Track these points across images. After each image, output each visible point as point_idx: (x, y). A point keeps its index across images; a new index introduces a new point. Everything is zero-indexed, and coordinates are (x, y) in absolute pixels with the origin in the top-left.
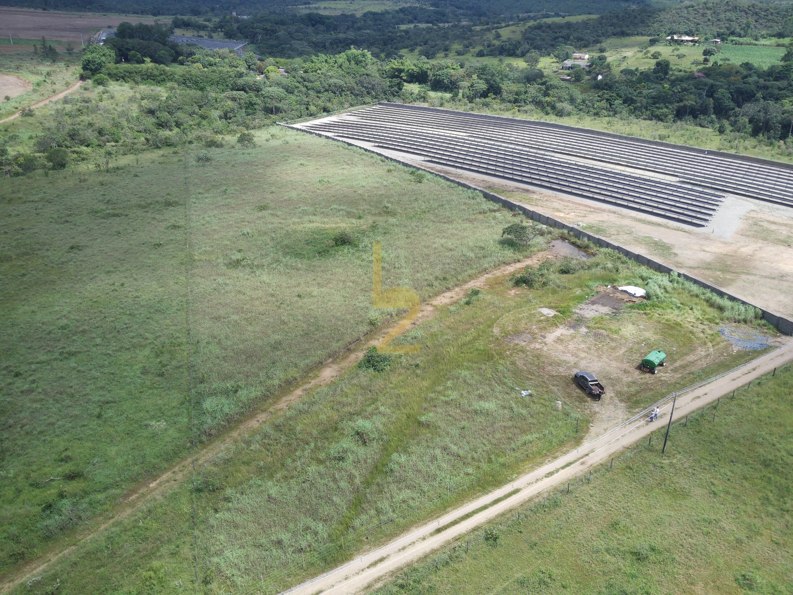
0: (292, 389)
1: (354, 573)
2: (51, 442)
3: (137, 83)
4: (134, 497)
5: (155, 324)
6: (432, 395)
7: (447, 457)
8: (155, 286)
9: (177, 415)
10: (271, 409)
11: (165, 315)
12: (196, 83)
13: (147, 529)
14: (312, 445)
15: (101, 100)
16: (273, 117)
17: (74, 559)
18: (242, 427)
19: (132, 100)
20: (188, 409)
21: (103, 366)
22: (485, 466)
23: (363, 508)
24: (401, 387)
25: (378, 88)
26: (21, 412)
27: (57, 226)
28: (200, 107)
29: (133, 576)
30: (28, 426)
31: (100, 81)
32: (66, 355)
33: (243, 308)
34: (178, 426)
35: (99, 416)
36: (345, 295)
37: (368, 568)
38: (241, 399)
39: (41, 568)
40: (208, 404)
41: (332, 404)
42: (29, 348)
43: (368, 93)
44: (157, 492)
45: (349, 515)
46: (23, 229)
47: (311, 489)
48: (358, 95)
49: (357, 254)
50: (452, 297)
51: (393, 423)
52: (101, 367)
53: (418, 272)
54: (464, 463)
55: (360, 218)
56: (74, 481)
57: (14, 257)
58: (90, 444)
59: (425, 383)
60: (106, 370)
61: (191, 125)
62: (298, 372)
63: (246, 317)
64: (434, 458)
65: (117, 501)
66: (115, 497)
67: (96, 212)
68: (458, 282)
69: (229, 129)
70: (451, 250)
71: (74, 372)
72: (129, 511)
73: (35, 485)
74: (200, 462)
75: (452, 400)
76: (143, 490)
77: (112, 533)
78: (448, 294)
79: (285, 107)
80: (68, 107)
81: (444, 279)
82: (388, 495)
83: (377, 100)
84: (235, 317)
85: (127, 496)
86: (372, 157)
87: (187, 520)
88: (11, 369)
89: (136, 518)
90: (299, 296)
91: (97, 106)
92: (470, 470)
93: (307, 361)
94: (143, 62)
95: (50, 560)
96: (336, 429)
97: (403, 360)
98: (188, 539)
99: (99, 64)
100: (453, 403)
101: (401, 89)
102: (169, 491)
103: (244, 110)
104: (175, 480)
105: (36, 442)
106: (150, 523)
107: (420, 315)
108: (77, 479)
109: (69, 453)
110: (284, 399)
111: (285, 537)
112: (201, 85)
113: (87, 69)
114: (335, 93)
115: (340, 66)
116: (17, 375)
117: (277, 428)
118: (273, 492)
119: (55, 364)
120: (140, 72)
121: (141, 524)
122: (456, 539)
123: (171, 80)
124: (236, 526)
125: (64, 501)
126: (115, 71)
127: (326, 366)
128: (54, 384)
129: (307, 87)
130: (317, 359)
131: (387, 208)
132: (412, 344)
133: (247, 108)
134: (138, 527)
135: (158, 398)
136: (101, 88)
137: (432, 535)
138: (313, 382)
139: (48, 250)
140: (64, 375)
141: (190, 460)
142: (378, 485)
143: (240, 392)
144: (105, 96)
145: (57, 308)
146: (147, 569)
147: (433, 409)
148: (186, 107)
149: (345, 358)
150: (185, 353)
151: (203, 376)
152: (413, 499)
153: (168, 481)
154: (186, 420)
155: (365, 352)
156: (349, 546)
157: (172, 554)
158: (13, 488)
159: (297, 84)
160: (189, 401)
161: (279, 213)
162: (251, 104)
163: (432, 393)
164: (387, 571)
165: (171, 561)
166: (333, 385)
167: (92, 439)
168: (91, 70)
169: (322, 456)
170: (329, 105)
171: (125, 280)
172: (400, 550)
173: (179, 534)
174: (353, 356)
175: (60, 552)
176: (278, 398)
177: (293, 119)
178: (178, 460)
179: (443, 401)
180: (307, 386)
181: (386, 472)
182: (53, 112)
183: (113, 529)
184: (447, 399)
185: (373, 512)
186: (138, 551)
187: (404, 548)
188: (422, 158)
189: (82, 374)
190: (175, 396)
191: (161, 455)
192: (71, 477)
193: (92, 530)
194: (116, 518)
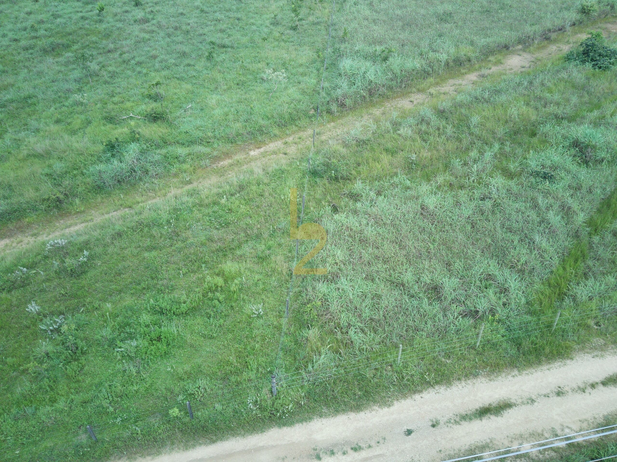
0: (463, 71)
1: (575, 386)
2: (146, 75)
4: (226, 162)
9: (303, 74)
10: (432, 90)
13: (230, 210)
14: (496, 148)
18: (388, 105)
20: (318, 70)
21: (230, 10)
23: (590, 269)
29: (194, 277)
34: (302, 86)
37: (604, 383)
38: (392, 68)
39: (77, 228)
41: (527, 98)
44: (259, 163)
45: (563, 273)
47: (494, 213)
52: (227, 11)
56: (155, 125)
60: (232, 15)
62: (474, 52)
65: (202, 163)
66: (199, 157)
71: (198, 11)
72: (214, 180)
73: (109, 119)
74: (323, 138)
76: (239, 157)
77: (183, 203)
85: (217, 159)
89: (221, 191)
93: (487, 40)
95: (91, 220)
96: (534, 134)
98: (286, 240)
102: (274, 165)
104: (285, 154)
106: (237, 202)
108: (159, 122)
110: (451, 82)
117: (441, 113)
118: (431, 202)
121: (223, 201)
125: (133, 145)
127: (513, 53)
128: (171, 19)
130: (502, 41)
134: (219, 205)
135: (284, 51)
138: (494, 69)
140: (184, 12)
141: (310, 132)
143: (391, 60)
146: (217, 271)
149: (540, 48)
153: (275, 153)
156: (564, 330)
157: (259, 257)
158: (84, 117)
160: (323, 62)
165: (257, 268)
166: (526, 75)
167: (194, 81)
173: (274, 231)
174: (553, 48)
175: (108, 213)
176: (442, 80)
178: (295, 128)
180: (485, 72)
183: (185, 199)
186: (210, 240)
189: (204, 15)
190: (305, 53)
191: (273, 117)
192: (153, 118)
193: (159, 194)
194: (195, 184)
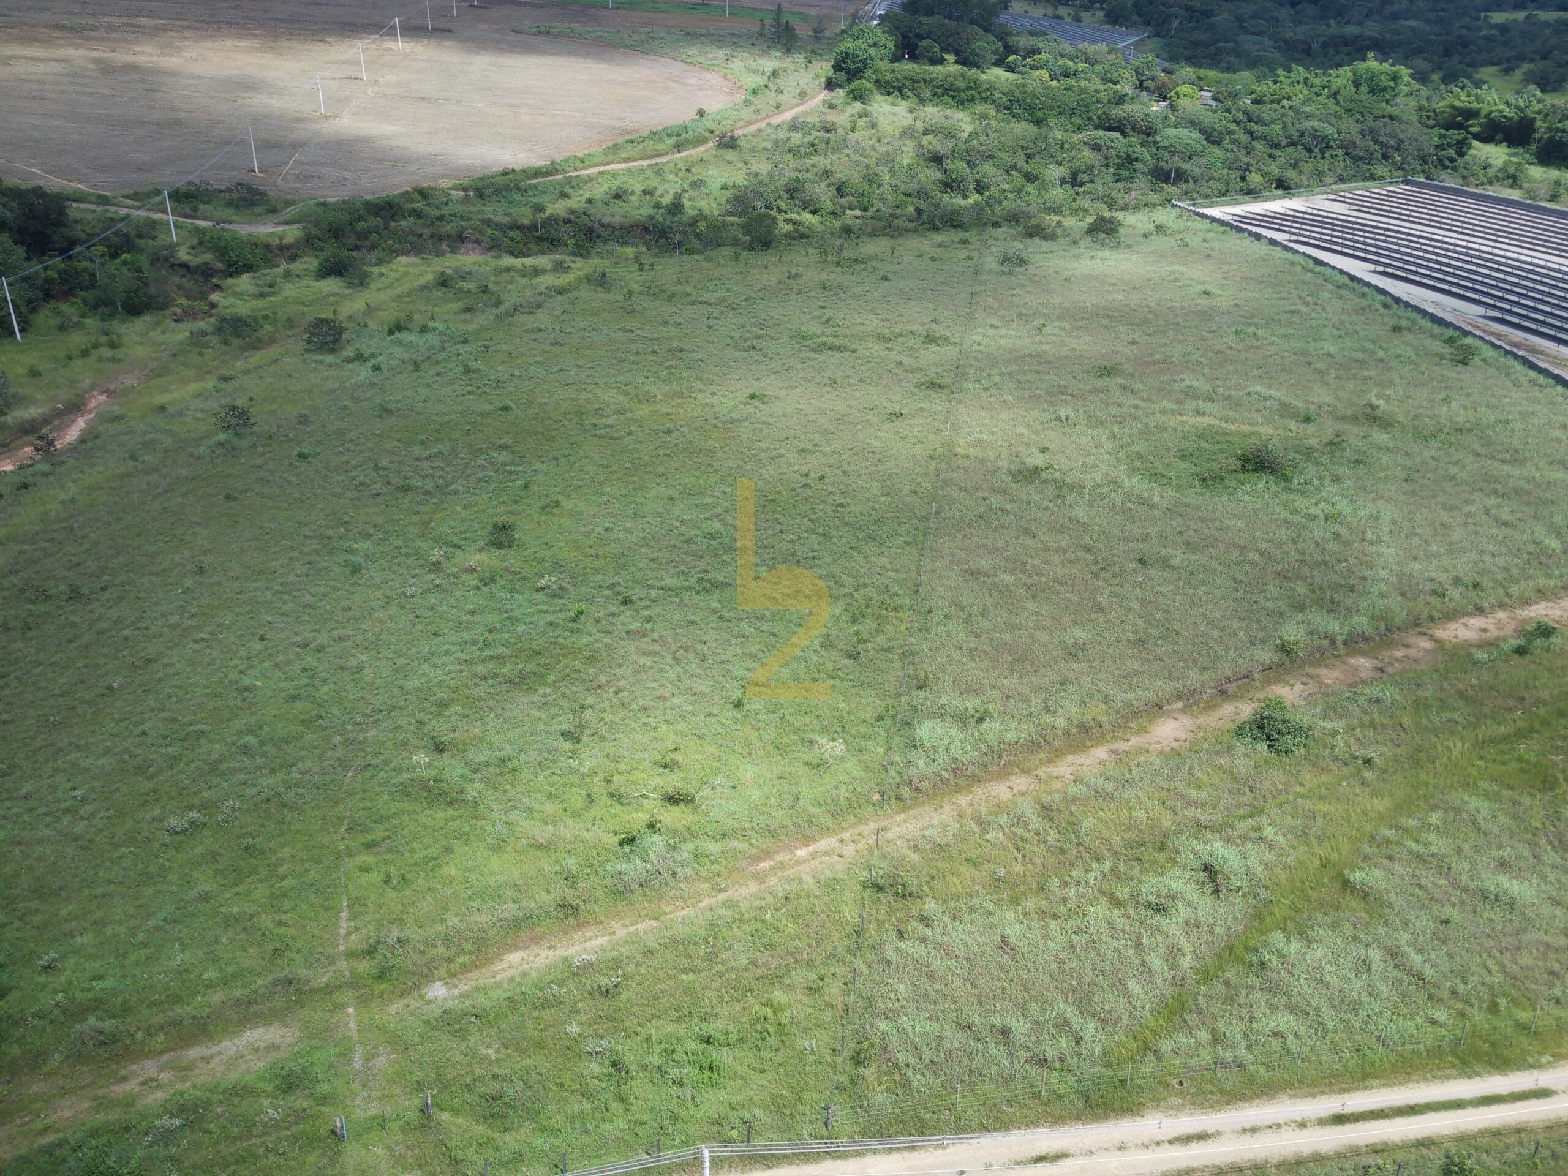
0: (1088, 744)
1: (1139, 1142)
3: (922, 101)
4: (766, 864)
5: (861, 560)
6: (1390, 833)
7: (1394, 973)
8: (875, 492)
9: (867, 737)
10: (1040, 772)
11: (883, 549)
12: (1031, 109)
13: (776, 929)
14: (1107, 865)
15: (853, 130)
16: (1169, 189)
17: (652, 944)
18: (978, 791)
19: (907, 133)
20: (887, 731)
21: (761, 618)
22: (1478, 1017)
23: (1185, 1022)
24: (1321, 797)
25: (1411, 148)
26: (621, 665)
27: (736, 354)
28: (1029, 157)
29: (738, 1007)
30: (625, 694)
31: (858, 93)
32: (708, 586)
33: (1025, 563)
34: (865, 757)
35: (738, 705)
36: (1239, 577)
37: (1170, 1142)
38: (988, 738)
39: (599, 941)
40: (927, 731)
41: (1164, 793)
42: (653, 560)
43: (1385, 157)
44: (807, 867)
45: (1152, 1025)
46: (681, 351)
47: (1087, 951)
48: (1361, 158)
49: (1284, 496)
50: (1485, 630)
51: (1286, 867)
52: (757, 618)
53: (1415, 559)
54: (1430, 997)
55: (1307, 420)
56: (677, 808)
57: (660, 397)
58: (713, 750)
59: (1380, 804)
60: (765, 627)
61: (1004, 191)
62: (1107, 713)
63: (1029, 582)
64: (1364, 966)
65: (738, 864)
66: (735, 855)
67: (804, 338)
68: (1507, 600)
69: (1074, 206)
70: (1506, 524)
71: (714, 618)
72: (753, 887)
73: (616, 796)
74: (890, 835)
75: (1433, 855)
76: (783, 857)
77: (720, 917)
78: (1477, 622)
79: (1198, 171)
80: (796, 137)
81: (1476, 586)
82: (1244, 1013)
83: (1401, 173)
84: (1008, 578)
85: (756, 859)
86: (1364, 295)
87: (847, 936)
88: (620, 589)
89: (763, 903)
90: (1142, 561)
91: (844, 140)
92: (1441, 1015)
93: (1130, 696)
94: (941, 61)
95: (614, 933)
96: (1162, 847)
97: (1339, 741)
98: (842, 970)
99: (864, 62)
100: (1435, 861)
101: (1462, 154)
102: (827, 872)
103: (1112, 170)
104: (841, 856)
105: (633, 725)
106: (784, 920)
107: (1399, 654)
108: (682, 805)
109: (678, 757)
110: (1070, 759)
111: (1020, 1027)
112: (1040, 114)
113: (841, 69)
114: (1310, 150)
115: (1335, 95)
116: (626, 602)
117: (1045, 811)
118: (1014, 932)
119: (687, 596)
120: (932, 80)
121: (768, 917)
122: (1376, 1150)
123: (985, 100)
124: (931, 976)
125: (656, 838)
126: (888, 77)
127: (1168, 714)
128: (679, 631)
129: (1251, 133)
130: (1151, 696)
131: (1374, 407)
132: (1366, 713)
133: (1119, 167)
134: (763, 921)
135: (841, 698)
136: (858, 106)
137: (1322, 1122)
138: (1135, 741)
139: (713, 394)
140: (697, 619)
141: (873, 826)
142: (1227, 984)
143: (986, 725)
144: (861, 122)
145: (709, 500)
146: (763, 1001)
147: (1385, 862)
148: (1002, 155)
149: (1210, 707)
150: (903, 627)
151: (926, 678)
152: (1297, 1035)
153: (827, 853)
154: (881, 750)
155: (1256, 705)
156: (1140, 1087)
157: (810, 988)
158: (584, 792)
159: (1232, 126)
160: (893, 717)
161: (1138, 386)
162: (1130, 160)
163: (1391, 828)
164: (1209, 1163)
165: (806, 1000)
166: (1174, 756)
167: (720, 741)
168: (848, 71)
169: (1123, 892)
170: (1292, 174)
171: (827, 470)
172: (1244, 1131)
173: (828, 958)
174: (1228, 708)
175: (633, 925)
176: (1057, 755)
177: (1208, 197)
178: (853, 820)
179: (1411, 852)
180: (1121, 746)
181: (1251, 965)
182: (769, 145)
183: (723, 912)
184: (1421, 849)
185: (1204, 1035)
186: (755, 964)
187: (1254, 1130)
188: (1481, 310)
189: (725, 625)
190: (870, 700)
191: (826, 803)
192: (672, 799)
193: (689, 903)
194: (730, 892)
